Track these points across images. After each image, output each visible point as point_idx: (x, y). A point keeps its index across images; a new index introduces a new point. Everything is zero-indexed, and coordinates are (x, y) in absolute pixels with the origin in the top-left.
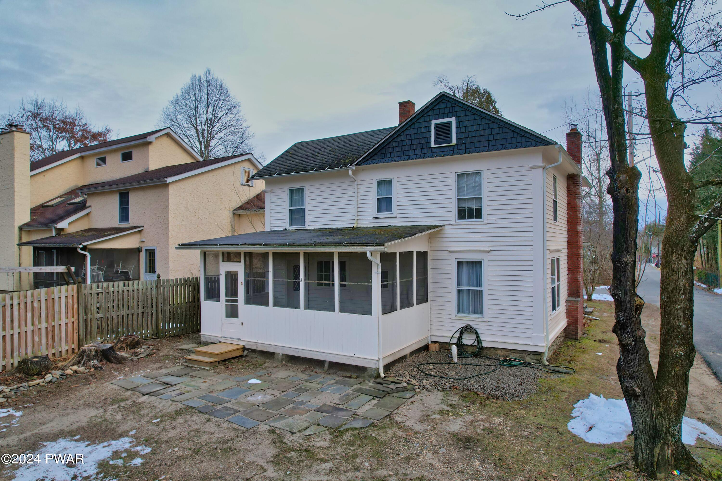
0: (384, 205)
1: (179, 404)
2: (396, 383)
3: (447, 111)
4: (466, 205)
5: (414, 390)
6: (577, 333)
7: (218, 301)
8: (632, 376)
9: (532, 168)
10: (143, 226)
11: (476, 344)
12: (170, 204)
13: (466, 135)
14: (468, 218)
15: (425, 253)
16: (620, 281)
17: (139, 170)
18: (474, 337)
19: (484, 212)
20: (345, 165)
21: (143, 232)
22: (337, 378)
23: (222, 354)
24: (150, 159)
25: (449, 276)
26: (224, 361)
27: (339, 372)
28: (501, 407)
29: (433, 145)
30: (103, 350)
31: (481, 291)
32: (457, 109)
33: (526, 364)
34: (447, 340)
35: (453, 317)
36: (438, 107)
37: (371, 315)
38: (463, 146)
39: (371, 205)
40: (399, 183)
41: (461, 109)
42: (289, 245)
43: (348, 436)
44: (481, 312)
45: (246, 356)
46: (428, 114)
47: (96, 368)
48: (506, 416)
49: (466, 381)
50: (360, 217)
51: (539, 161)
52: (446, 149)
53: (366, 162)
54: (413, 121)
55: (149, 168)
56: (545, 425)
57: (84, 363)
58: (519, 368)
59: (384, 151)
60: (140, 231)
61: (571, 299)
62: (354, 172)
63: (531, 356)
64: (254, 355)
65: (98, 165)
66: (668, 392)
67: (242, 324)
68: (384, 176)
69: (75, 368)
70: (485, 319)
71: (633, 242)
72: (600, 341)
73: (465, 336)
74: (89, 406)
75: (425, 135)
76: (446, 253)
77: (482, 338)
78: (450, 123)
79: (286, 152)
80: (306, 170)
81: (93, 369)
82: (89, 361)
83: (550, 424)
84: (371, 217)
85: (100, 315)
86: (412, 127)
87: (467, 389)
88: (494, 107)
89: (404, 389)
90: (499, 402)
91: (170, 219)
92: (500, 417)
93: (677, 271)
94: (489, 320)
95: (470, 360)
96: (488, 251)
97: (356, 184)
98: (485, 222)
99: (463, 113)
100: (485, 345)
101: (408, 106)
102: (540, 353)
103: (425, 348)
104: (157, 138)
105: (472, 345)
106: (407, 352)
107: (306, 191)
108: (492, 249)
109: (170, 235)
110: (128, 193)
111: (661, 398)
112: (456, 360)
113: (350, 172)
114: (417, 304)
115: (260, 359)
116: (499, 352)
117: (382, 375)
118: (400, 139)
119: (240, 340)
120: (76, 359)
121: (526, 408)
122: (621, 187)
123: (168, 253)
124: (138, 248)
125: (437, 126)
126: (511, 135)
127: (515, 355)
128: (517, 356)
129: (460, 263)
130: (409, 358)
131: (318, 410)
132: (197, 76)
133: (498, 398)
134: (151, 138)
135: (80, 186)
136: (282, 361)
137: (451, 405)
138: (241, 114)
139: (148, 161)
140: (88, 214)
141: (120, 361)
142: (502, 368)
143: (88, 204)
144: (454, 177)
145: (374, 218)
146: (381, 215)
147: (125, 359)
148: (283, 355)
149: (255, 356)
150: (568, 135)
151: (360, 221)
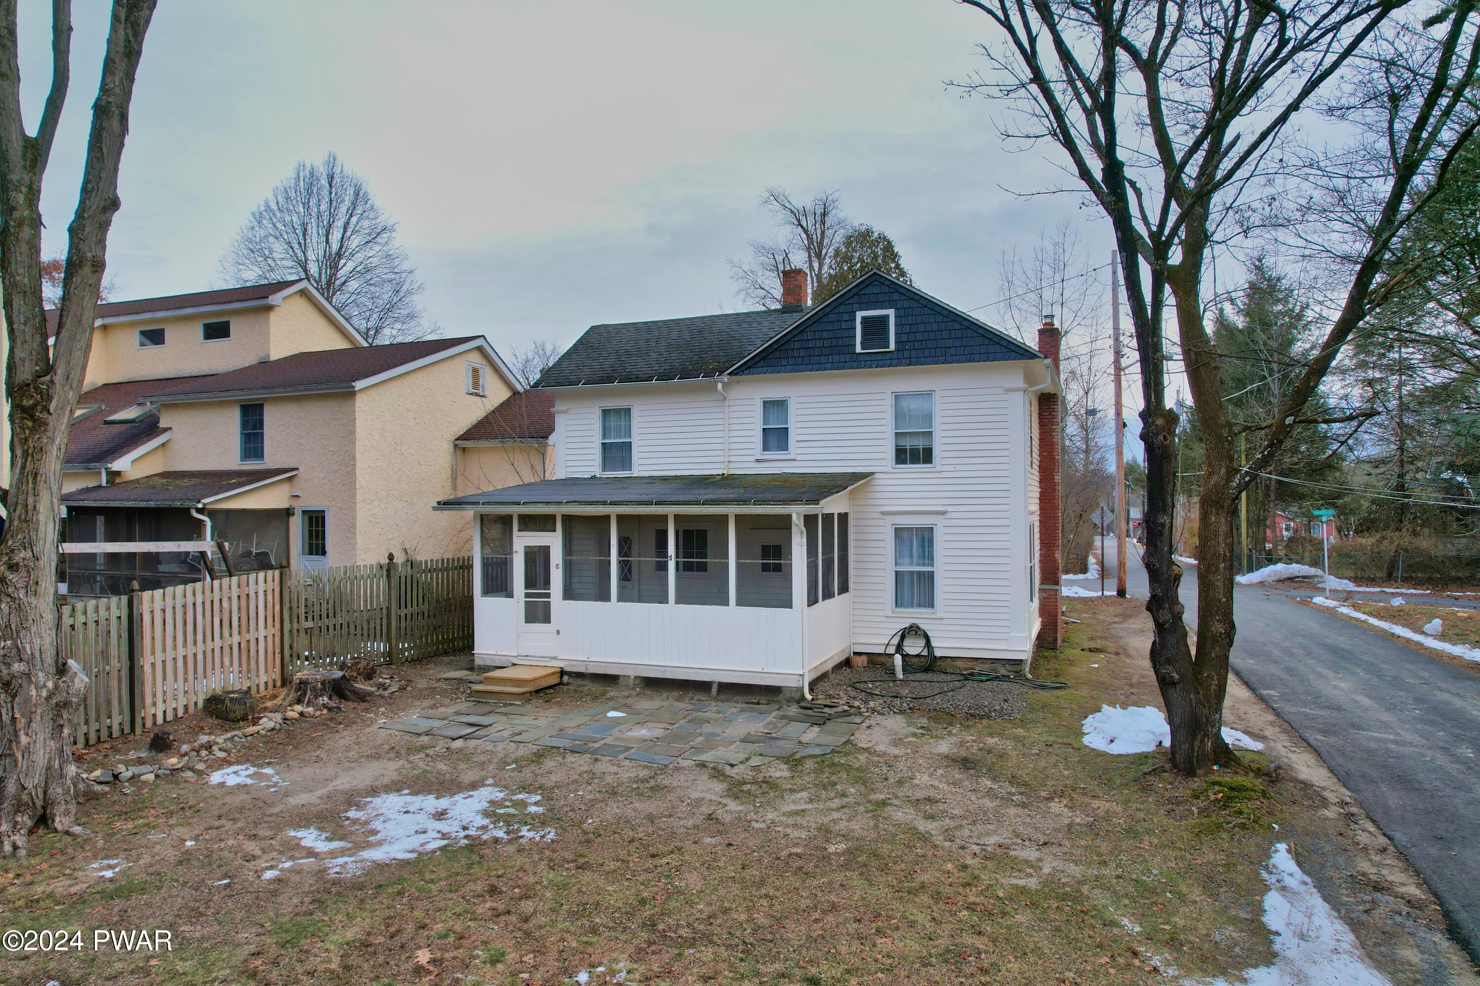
0: (773, 440)
1: (530, 745)
2: (830, 707)
3: (881, 298)
4: (908, 443)
5: (860, 714)
6: (1056, 640)
7: (511, 595)
8: (1169, 661)
9: (1008, 390)
10: (297, 469)
11: (925, 653)
12: (358, 430)
13: (912, 337)
14: (912, 463)
15: (846, 514)
16: (1156, 546)
17: (248, 359)
18: (922, 642)
19: (936, 454)
20: (709, 374)
21: (296, 480)
22: (739, 706)
23: (535, 680)
24: (272, 339)
25: (882, 551)
26: (537, 691)
27: (737, 698)
28: (989, 726)
29: (858, 349)
30: (334, 680)
31: (931, 576)
32: (896, 296)
33: (1004, 678)
34: (880, 650)
35: (889, 613)
36: (866, 291)
37: (791, 607)
38: (907, 354)
39: (752, 439)
40: (799, 406)
41: (903, 297)
42: (658, 503)
43: (809, 764)
44: (931, 605)
45: (568, 684)
46: (851, 301)
47: (330, 709)
48: (1001, 735)
49: (929, 700)
50: (733, 459)
51: (1019, 382)
52: (880, 357)
53: (746, 372)
54: (827, 310)
55: (269, 356)
56: (1054, 742)
57: (309, 701)
58: (995, 683)
59: (777, 354)
60: (290, 479)
61: (1044, 587)
62: (725, 385)
63: (1007, 667)
64: (580, 682)
65: (142, 344)
66: (1208, 676)
67: (558, 632)
68: (775, 392)
69: (299, 708)
70: (939, 615)
71: (1170, 499)
72: (1091, 650)
73: (906, 642)
74: (376, 756)
75: (846, 333)
76: (878, 515)
77: (934, 644)
78: (886, 318)
79: (580, 342)
80: (638, 379)
81: (325, 711)
82: (316, 697)
83: (1060, 741)
84: (753, 459)
85: (310, 624)
86: (825, 319)
87: (935, 710)
88: (898, 266)
89: (846, 714)
90: (985, 722)
91: (358, 457)
92: (993, 737)
93: (1216, 535)
94: (945, 615)
95: (920, 676)
96: (943, 513)
97: (726, 404)
98: (938, 468)
99: (906, 304)
100: (938, 653)
101: (799, 277)
102: (1020, 662)
103: (847, 663)
104: (284, 298)
105: (918, 656)
106: (829, 666)
107: (635, 413)
108: (949, 509)
109: (358, 486)
110: (262, 406)
111: (1201, 685)
112: (900, 675)
113: (720, 386)
114: (839, 594)
115: (595, 688)
116: (959, 664)
117: (809, 697)
118: (805, 336)
119: (555, 658)
120: (293, 695)
121: (1023, 727)
122: (1157, 434)
123: (354, 518)
124: (288, 509)
125: (865, 320)
126: (979, 341)
127: (983, 666)
128: (987, 667)
129: (899, 532)
130: (832, 677)
131: (744, 741)
132: (308, 167)
133: (981, 718)
134: (276, 299)
135: (100, 384)
136: (634, 689)
137: (922, 728)
138: (397, 243)
139: (269, 342)
140: (163, 445)
141: (362, 697)
142: (970, 684)
143: (162, 424)
144: (890, 400)
145: (758, 461)
146: (769, 455)
147: (370, 694)
148: (636, 677)
149: (583, 683)
150: (1041, 332)
151: (732, 465)
